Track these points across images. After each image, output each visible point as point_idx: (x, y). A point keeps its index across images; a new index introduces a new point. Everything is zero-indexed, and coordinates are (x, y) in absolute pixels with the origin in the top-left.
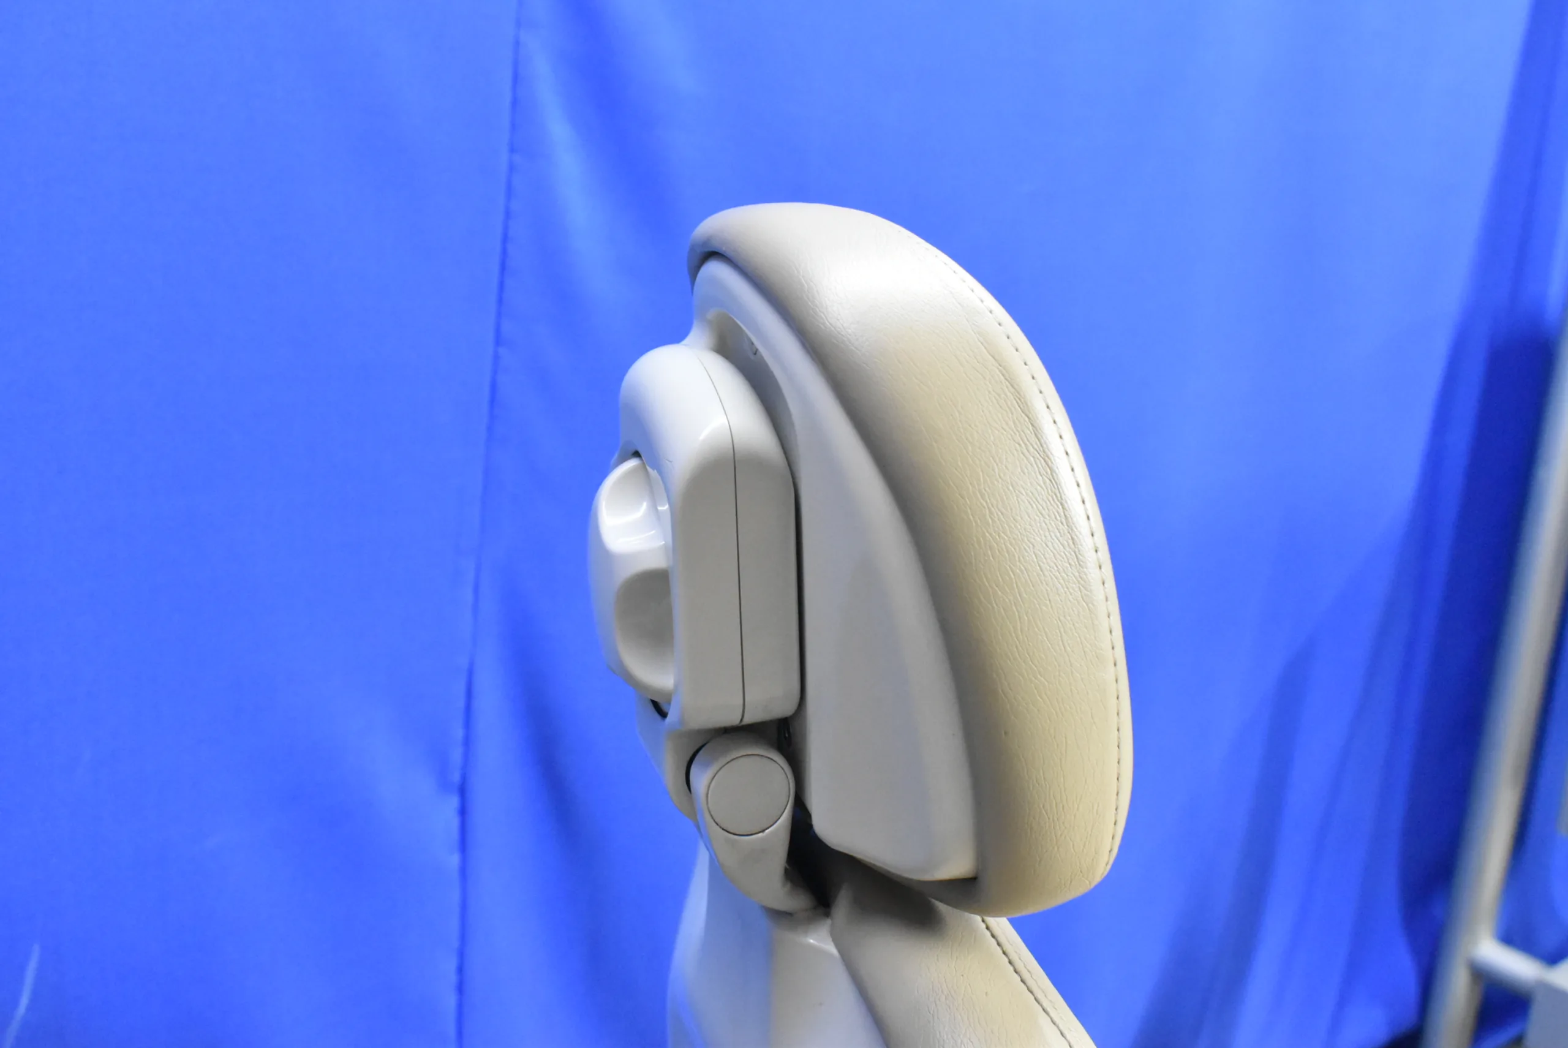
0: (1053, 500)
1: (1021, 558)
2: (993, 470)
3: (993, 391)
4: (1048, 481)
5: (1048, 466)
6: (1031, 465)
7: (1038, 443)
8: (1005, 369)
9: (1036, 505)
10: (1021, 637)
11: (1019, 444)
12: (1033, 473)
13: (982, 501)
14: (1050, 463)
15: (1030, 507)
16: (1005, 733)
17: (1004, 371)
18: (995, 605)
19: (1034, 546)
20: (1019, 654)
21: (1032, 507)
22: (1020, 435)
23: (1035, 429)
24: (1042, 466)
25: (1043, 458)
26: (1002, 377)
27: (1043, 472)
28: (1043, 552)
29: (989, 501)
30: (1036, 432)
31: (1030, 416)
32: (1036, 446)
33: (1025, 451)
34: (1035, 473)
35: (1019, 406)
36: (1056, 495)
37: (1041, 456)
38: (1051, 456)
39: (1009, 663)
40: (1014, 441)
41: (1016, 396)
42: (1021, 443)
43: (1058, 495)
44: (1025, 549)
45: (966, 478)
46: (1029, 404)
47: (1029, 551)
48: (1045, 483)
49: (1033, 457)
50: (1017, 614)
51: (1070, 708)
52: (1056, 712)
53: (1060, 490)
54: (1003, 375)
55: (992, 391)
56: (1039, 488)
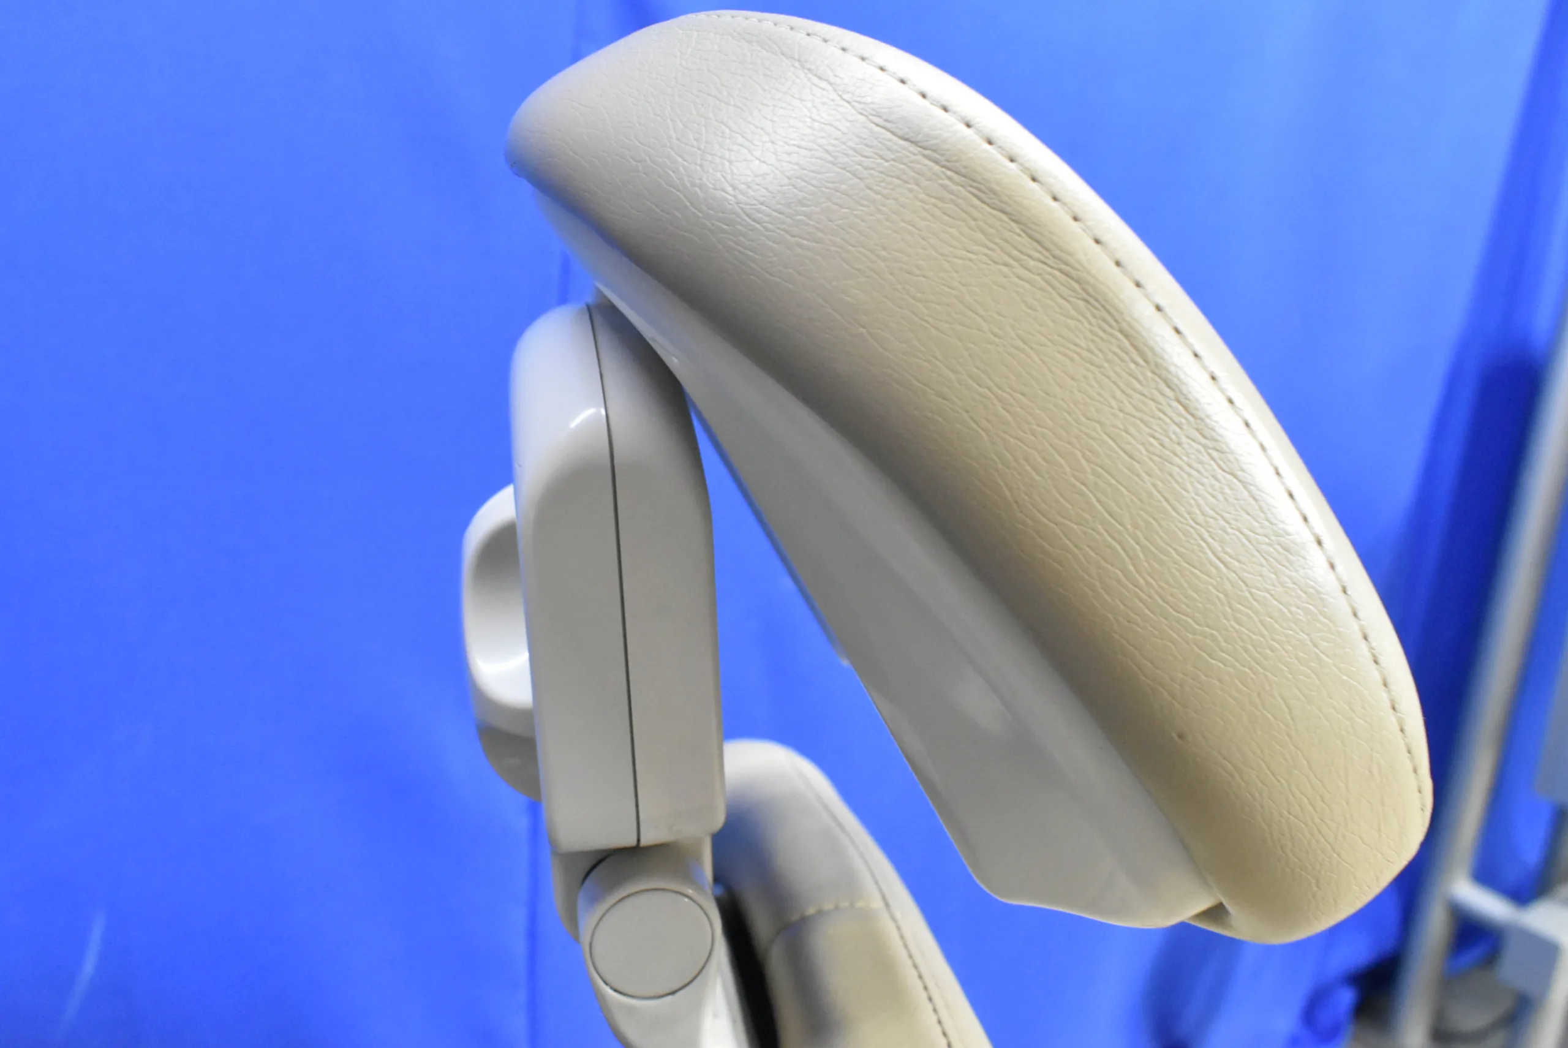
0: (1104, 331)
1: (1088, 453)
2: (980, 329)
3: (928, 195)
4: (1081, 303)
5: (1072, 278)
6: (1042, 289)
7: (1040, 249)
8: (935, 151)
9: (1077, 353)
10: (1142, 582)
11: (1006, 265)
12: (1050, 302)
13: (981, 390)
14: (1072, 272)
15: (1068, 361)
16: (1180, 736)
17: (935, 155)
18: (1075, 550)
19: (1100, 423)
20: (1149, 610)
21: (1072, 360)
22: (1002, 249)
23: (1023, 227)
24: (1061, 283)
25: (1056, 269)
26: (936, 168)
27: (1066, 292)
28: (1121, 427)
29: (990, 383)
30: (1030, 232)
31: (1008, 209)
32: (1037, 255)
33: (1021, 271)
34: (1053, 300)
35: (983, 202)
36: (1104, 320)
37: (1052, 267)
38: (1070, 260)
39: (1139, 629)
40: (995, 262)
41: (971, 186)
42: (1011, 261)
43: (1109, 318)
44: (1087, 434)
45: (938, 363)
46: (997, 188)
47: (1094, 434)
48: (1076, 308)
49: (1039, 275)
50: (1118, 546)
51: (1272, 651)
52: (1250, 669)
53: (1108, 307)
54: (936, 162)
55: (926, 198)
56: (1071, 322)
